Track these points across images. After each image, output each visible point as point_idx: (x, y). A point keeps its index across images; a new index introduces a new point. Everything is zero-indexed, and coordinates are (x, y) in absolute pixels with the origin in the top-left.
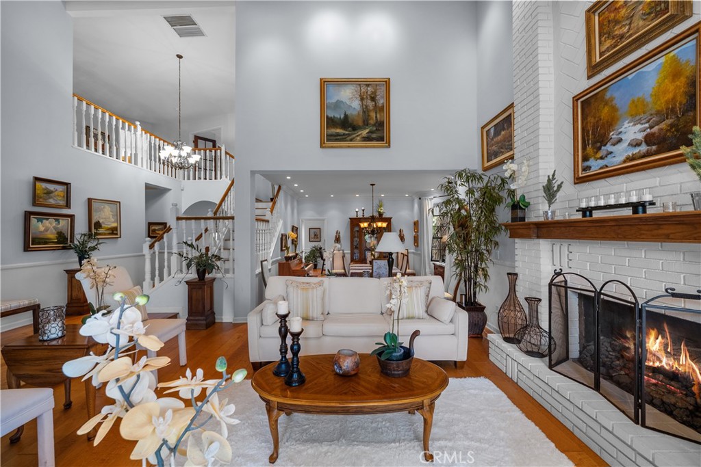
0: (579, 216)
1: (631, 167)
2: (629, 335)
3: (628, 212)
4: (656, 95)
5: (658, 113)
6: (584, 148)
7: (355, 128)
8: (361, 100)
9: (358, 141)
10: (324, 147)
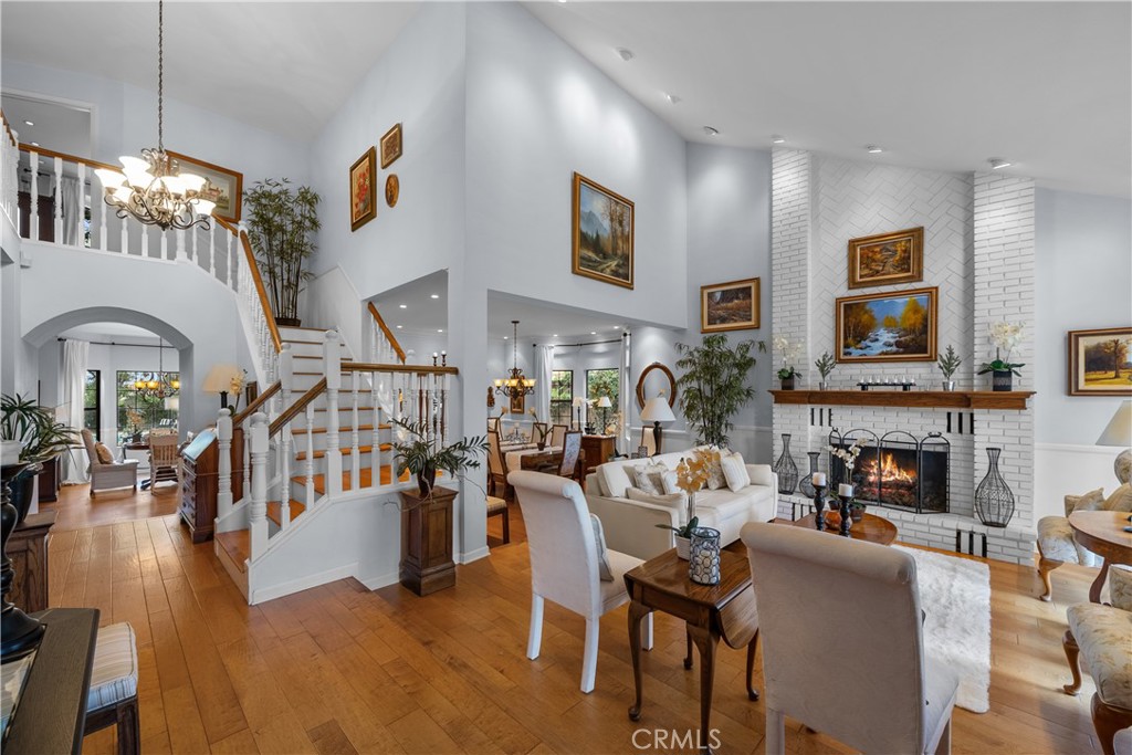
0: (859, 389)
1: (882, 359)
2: (873, 464)
3: (900, 389)
4: (904, 318)
5: (904, 329)
6: (845, 339)
7: (605, 257)
8: (612, 220)
9: (607, 274)
10: (577, 274)
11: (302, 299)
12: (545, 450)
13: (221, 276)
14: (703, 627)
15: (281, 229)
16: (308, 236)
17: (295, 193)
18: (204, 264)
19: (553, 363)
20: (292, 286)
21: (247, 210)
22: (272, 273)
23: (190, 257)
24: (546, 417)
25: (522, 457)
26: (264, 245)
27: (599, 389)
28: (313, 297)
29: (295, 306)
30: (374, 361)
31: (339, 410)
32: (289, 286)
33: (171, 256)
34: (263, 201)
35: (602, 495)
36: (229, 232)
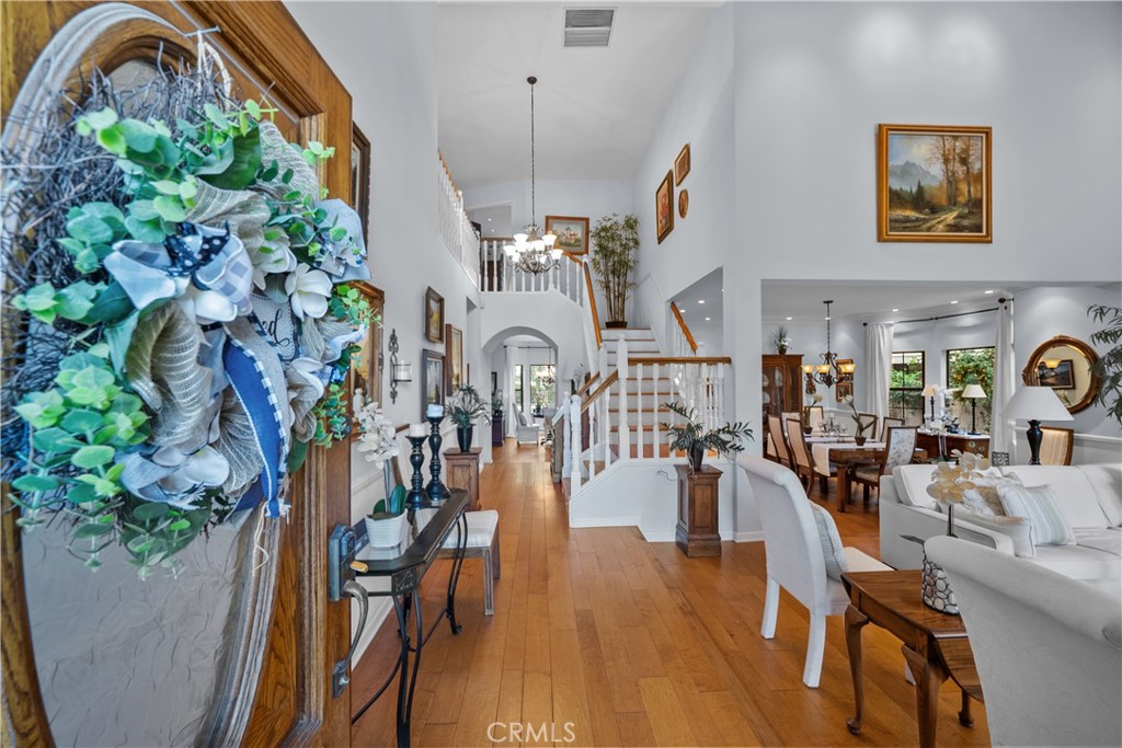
7: (934, 210)
8: (946, 161)
9: (940, 231)
10: (885, 241)
11: (629, 305)
12: (866, 446)
13: (573, 298)
14: (921, 653)
15: (613, 252)
16: (631, 254)
17: (622, 222)
18: (563, 291)
19: (893, 344)
20: (621, 296)
21: (592, 243)
22: (607, 287)
23: (556, 287)
24: (882, 408)
25: (831, 450)
26: (602, 268)
27: (965, 373)
28: (637, 302)
29: (623, 311)
30: (676, 355)
31: (628, 394)
32: (620, 295)
33: (546, 289)
34: (603, 234)
35: (901, 502)
36: (578, 264)
